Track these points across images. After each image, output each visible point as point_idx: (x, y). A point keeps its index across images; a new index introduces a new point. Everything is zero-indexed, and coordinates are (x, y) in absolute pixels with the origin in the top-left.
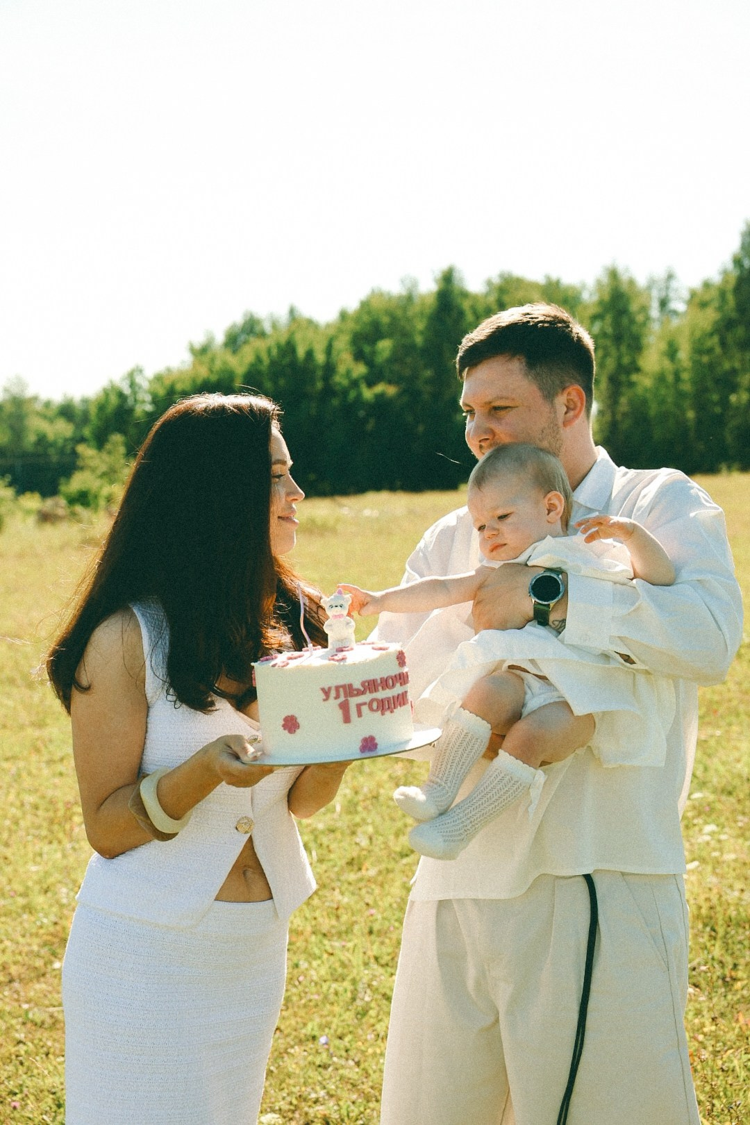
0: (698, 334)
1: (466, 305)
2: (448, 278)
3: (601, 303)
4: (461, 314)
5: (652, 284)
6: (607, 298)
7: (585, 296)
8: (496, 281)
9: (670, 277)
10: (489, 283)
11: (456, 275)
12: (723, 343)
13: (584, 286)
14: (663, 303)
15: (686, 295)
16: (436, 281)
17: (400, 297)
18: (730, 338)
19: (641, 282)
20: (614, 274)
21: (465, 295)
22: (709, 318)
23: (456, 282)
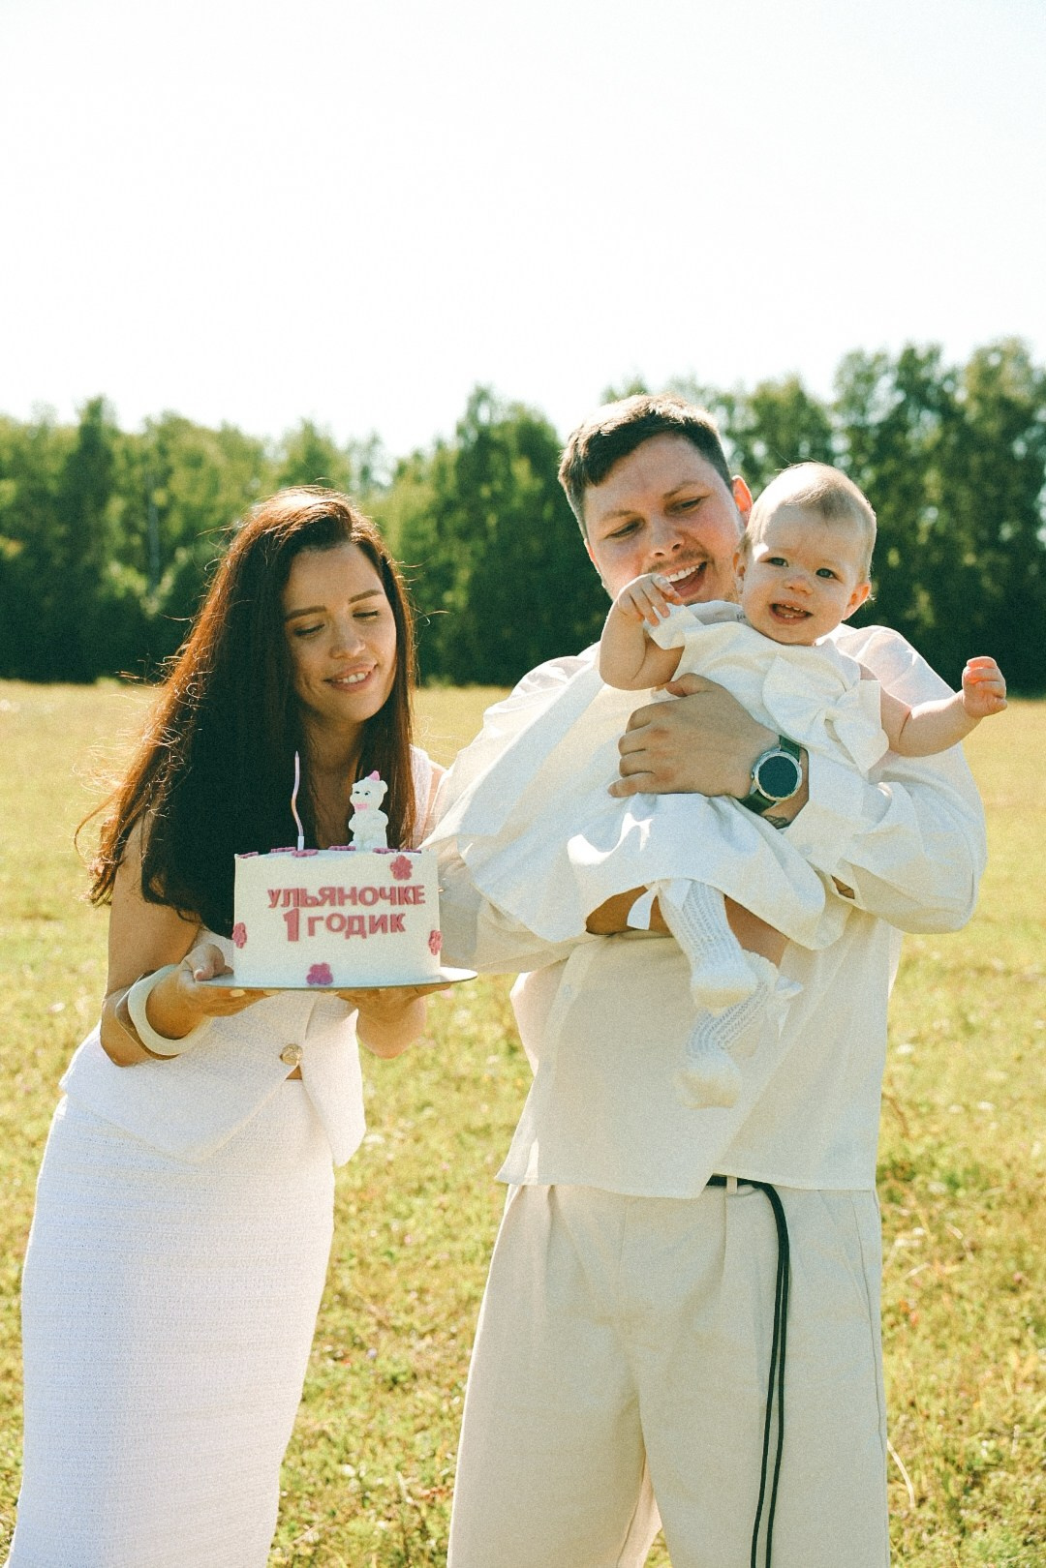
0: (411, 514)
1: (117, 447)
2: (95, 409)
3: (292, 462)
4: (109, 458)
5: (353, 447)
6: (301, 458)
7: (269, 452)
8: (157, 419)
9: (375, 441)
10: (148, 422)
11: (106, 409)
12: (440, 528)
13: (268, 440)
14: (365, 473)
15: (393, 465)
16: (77, 411)
17: (29, 428)
18: (449, 525)
19: (340, 442)
20: (309, 429)
21: (115, 433)
22: (423, 496)
23: (105, 418)
